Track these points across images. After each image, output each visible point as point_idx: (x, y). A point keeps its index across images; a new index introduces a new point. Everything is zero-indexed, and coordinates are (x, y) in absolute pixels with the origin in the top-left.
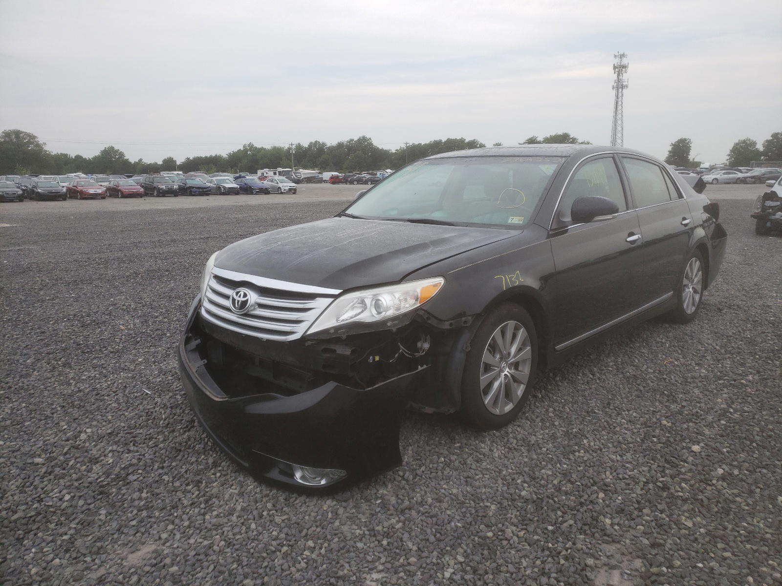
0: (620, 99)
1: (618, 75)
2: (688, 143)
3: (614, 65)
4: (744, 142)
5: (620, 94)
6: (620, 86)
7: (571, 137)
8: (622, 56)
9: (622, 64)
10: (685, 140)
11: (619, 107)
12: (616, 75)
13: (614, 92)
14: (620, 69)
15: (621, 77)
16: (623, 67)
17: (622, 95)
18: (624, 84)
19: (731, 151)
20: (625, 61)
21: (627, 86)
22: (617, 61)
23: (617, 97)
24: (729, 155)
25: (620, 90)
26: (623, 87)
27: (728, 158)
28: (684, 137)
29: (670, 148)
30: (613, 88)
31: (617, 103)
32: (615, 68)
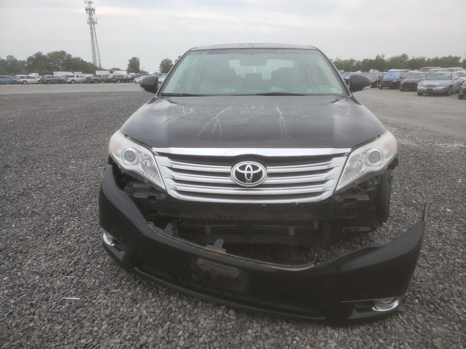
0: (94, 31)
1: (90, 15)
2: (138, 60)
3: (86, 8)
4: (166, 60)
5: (93, 28)
6: (92, 22)
7: (67, 53)
8: (90, 3)
9: (91, 8)
10: (136, 58)
11: (94, 36)
12: (88, 14)
13: (89, 25)
14: (90, 11)
15: (92, 16)
16: (92, 10)
17: (95, 28)
18: (95, 21)
19: (161, 65)
20: (92, 6)
21: (96, 23)
22: (87, 5)
23: (91, 29)
24: (160, 67)
25: (93, 25)
26: (94, 23)
27: (160, 69)
28: (135, 57)
29: (128, 63)
30: (88, 23)
31: (92, 33)
32: (87, 10)
